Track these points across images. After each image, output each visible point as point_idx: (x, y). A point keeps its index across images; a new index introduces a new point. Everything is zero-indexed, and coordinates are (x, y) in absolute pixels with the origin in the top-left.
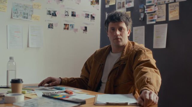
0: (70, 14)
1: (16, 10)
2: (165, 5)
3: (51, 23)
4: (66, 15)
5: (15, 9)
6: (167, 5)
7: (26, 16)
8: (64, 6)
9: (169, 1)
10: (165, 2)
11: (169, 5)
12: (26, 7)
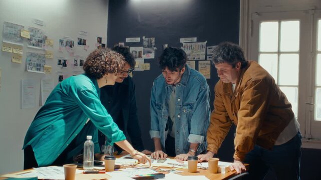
0: (79, 63)
1: (30, 61)
2: (194, 62)
3: (62, 75)
4: (75, 65)
5: (29, 59)
6: (197, 62)
7: (39, 67)
8: (73, 53)
9: (199, 58)
10: (194, 58)
11: (200, 62)
12: (39, 56)
